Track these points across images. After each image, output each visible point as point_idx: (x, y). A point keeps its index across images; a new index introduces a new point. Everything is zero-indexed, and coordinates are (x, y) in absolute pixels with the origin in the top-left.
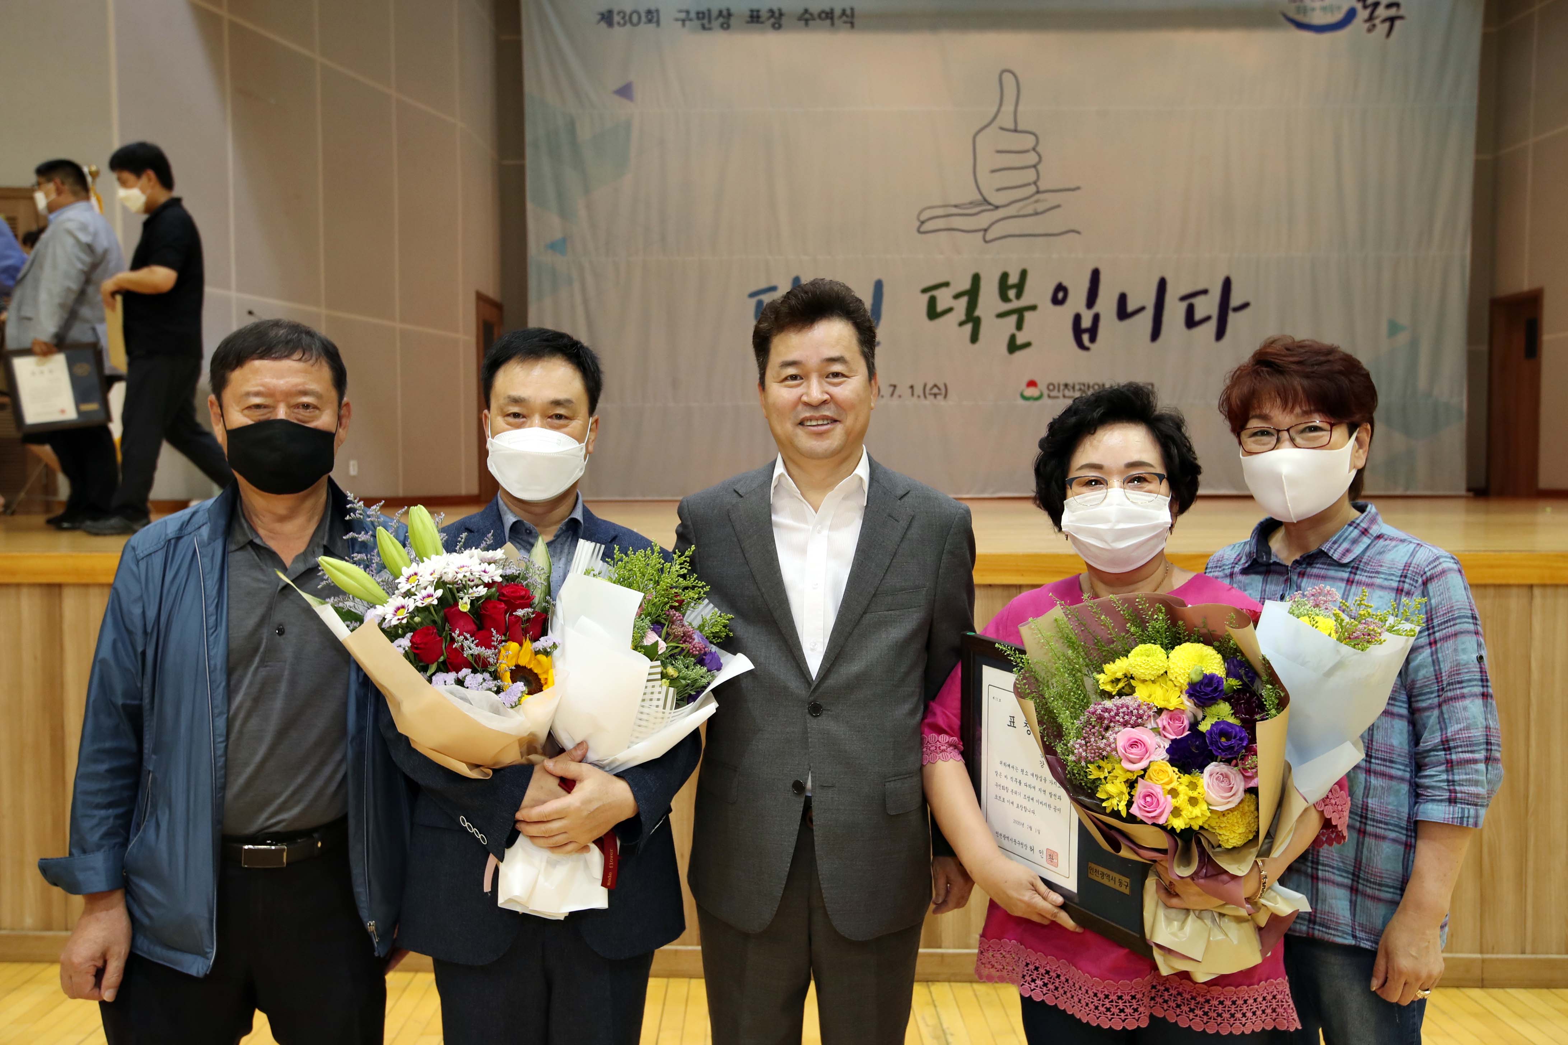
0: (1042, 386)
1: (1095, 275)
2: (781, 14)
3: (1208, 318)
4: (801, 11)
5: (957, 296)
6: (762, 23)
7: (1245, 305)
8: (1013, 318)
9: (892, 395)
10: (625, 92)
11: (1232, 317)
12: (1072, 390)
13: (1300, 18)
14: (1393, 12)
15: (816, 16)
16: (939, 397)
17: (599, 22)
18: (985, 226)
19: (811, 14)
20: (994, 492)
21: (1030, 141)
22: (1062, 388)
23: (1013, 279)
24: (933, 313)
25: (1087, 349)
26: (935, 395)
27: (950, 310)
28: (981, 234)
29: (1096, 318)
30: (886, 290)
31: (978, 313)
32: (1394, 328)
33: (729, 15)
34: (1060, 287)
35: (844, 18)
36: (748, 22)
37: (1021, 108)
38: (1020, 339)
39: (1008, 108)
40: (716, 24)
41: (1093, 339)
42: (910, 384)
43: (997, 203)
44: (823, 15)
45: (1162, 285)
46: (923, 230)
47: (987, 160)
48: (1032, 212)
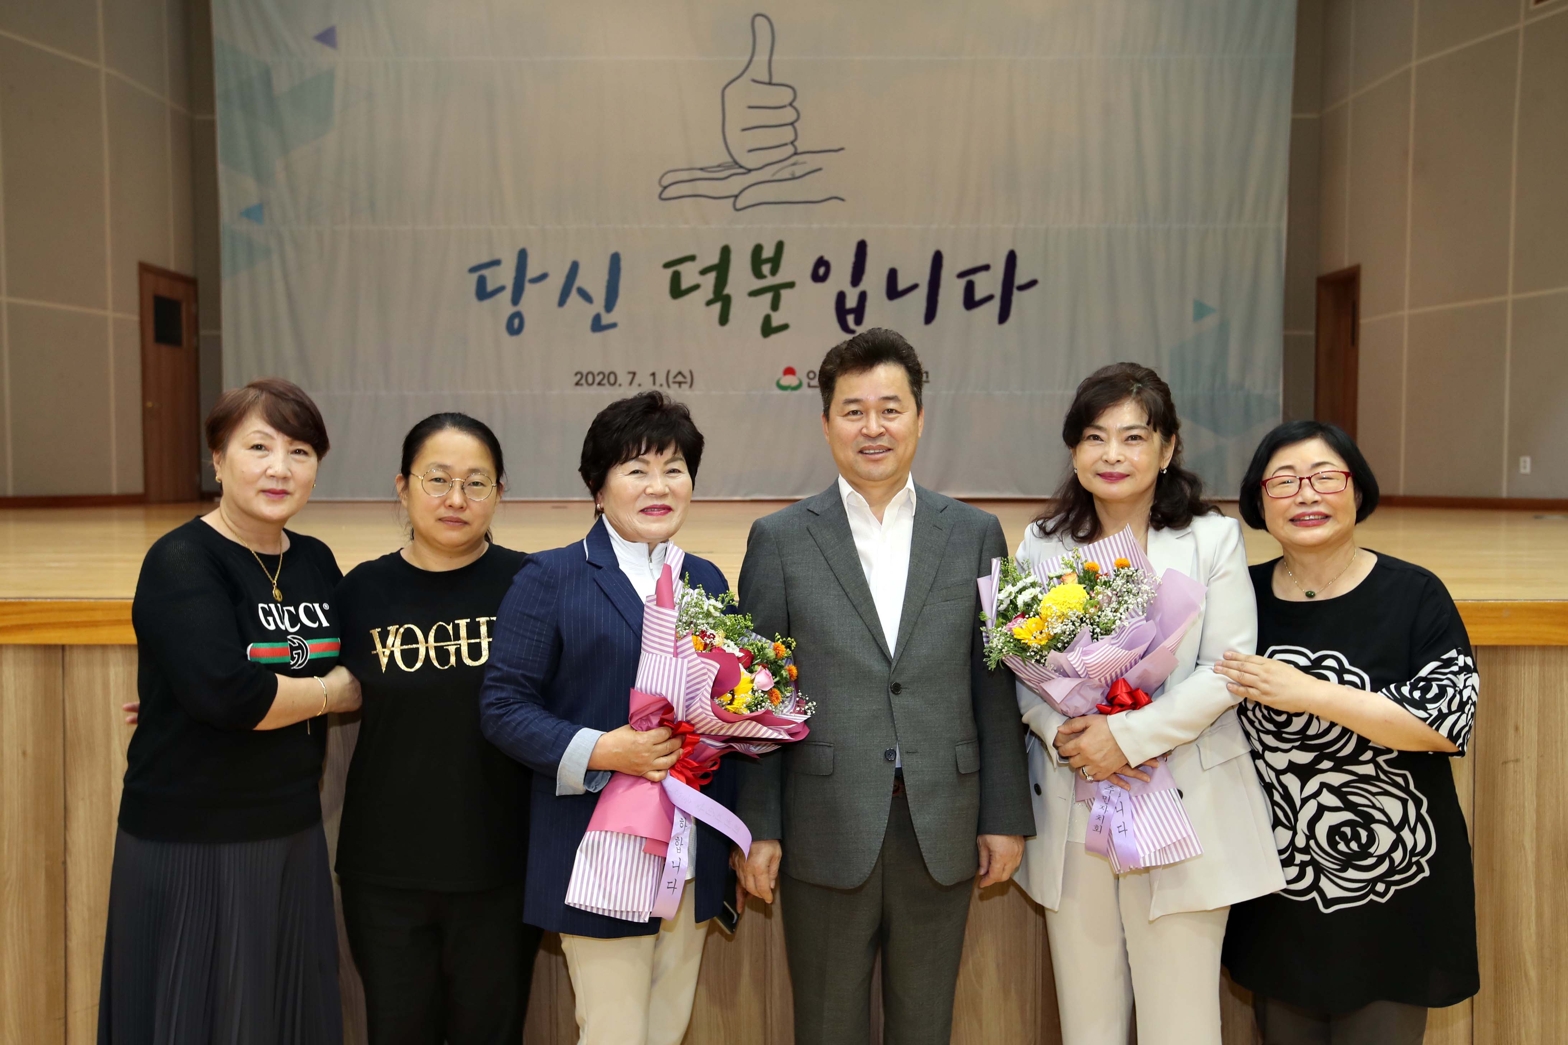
0: (801, 374)
1: (862, 248)
3: (990, 298)
5: (704, 272)
7: (1033, 283)
8: (768, 297)
9: (631, 383)
10: (327, 37)
11: (1017, 295)
16: (683, 385)
18: (736, 192)
20: (746, 495)
21: (786, 96)
23: (768, 252)
24: (677, 291)
26: (680, 383)
27: (696, 287)
28: (732, 200)
29: (863, 297)
30: (624, 264)
31: (727, 291)
32: (1201, 310)
34: (822, 262)
37: (775, 57)
38: (776, 322)
39: (762, 57)
41: (859, 321)
42: (651, 372)
43: (750, 166)
45: (938, 259)
46: (664, 196)
47: (738, 117)
48: (790, 177)
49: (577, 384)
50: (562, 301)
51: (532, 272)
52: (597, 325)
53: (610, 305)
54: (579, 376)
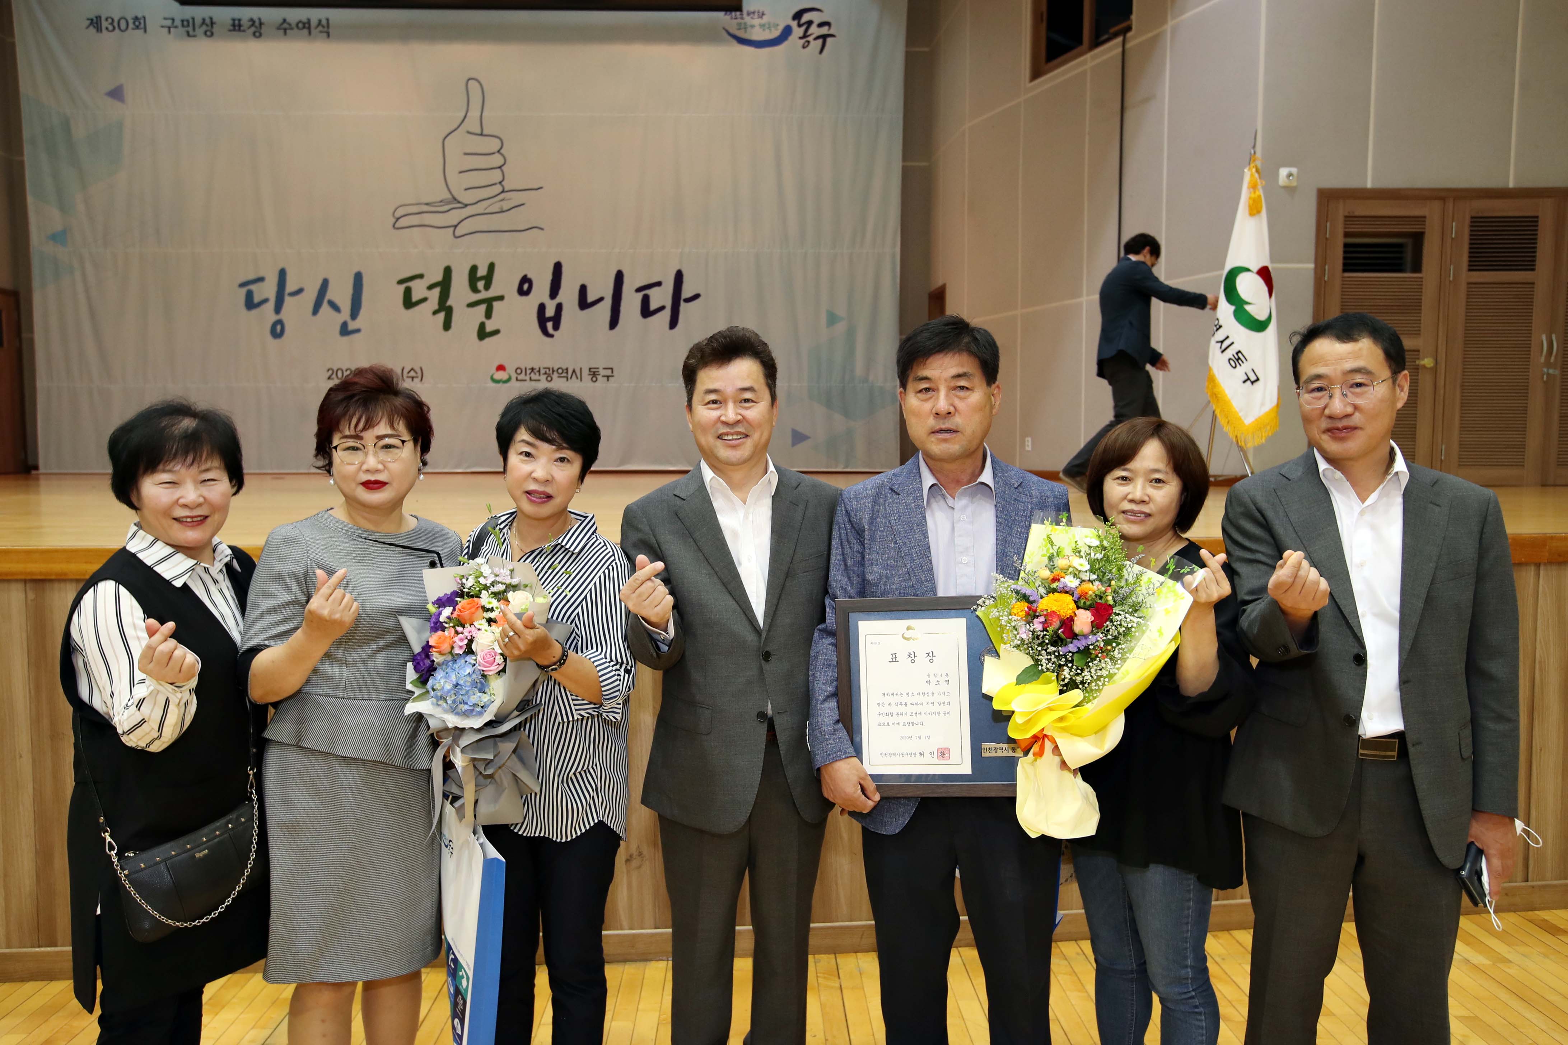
0: (510, 369)
1: (558, 269)
2: (261, 24)
3: (662, 308)
4: (281, 21)
5: (431, 287)
6: (244, 31)
7: (697, 296)
8: (483, 308)
10: (117, 94)
11: (683, 306)
12: (538, 374)
13: (741, 34)
14: (824, 30)
15: (294, 25)
16: (416, 380)
17: (88, 27)
18: (455, 223)
19: (290, 24)
21: (495, 145)
22: (528, 372)
23: (482, 272)
24: (409, 302)
25: (552, 336)
26: (413, 378)
27: (424, 300)
28: (452, 229)
29: (559, 307)
30: (366, 281)
31: (449, 303)
32: (832, 319)
33: (212, 23)
34: (525, 280)
35: (320, 28)
36: (230, 31)
37: (485, 113)
38: (489, 327)
39: (474, 113)
40: (200, 31)
41: (556, 327)
43: (467, 201)
44: (301, 25)
45: (619, 277)
46: (397, 225)
47: (456, 161)
48: (498, 210)
49: (329, 378)
50: (315, 311)
51: (290, 287)
52: (345, 331)
53: (354, 314)
54: (330, 372)
